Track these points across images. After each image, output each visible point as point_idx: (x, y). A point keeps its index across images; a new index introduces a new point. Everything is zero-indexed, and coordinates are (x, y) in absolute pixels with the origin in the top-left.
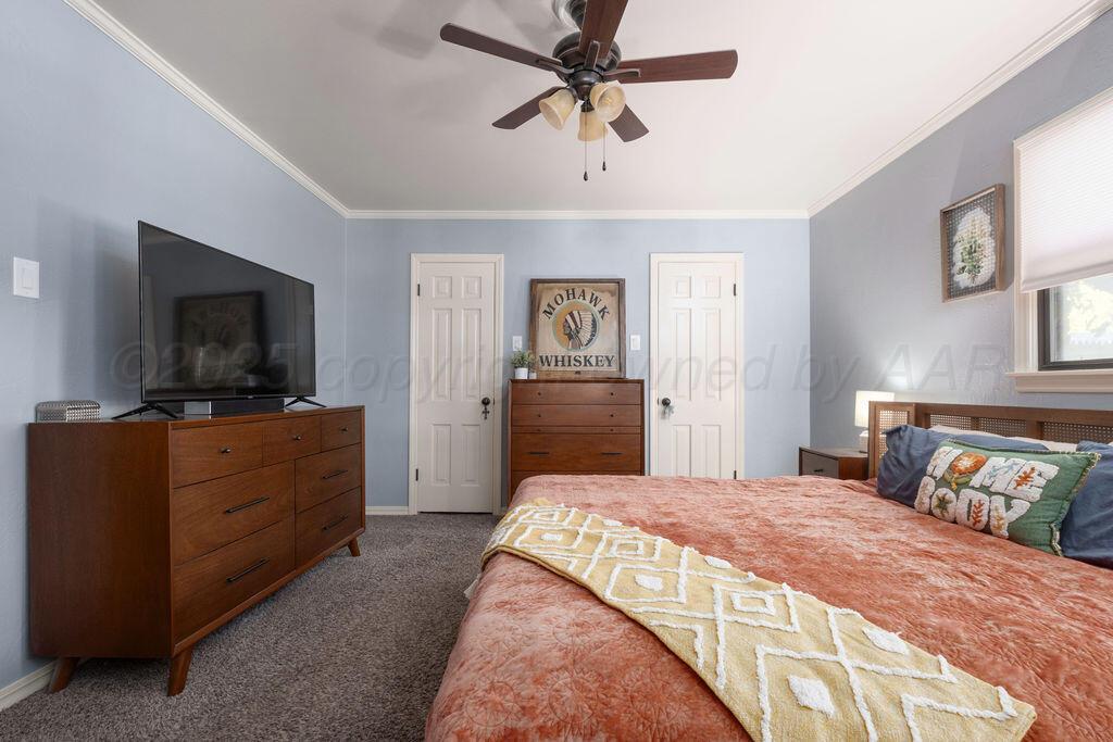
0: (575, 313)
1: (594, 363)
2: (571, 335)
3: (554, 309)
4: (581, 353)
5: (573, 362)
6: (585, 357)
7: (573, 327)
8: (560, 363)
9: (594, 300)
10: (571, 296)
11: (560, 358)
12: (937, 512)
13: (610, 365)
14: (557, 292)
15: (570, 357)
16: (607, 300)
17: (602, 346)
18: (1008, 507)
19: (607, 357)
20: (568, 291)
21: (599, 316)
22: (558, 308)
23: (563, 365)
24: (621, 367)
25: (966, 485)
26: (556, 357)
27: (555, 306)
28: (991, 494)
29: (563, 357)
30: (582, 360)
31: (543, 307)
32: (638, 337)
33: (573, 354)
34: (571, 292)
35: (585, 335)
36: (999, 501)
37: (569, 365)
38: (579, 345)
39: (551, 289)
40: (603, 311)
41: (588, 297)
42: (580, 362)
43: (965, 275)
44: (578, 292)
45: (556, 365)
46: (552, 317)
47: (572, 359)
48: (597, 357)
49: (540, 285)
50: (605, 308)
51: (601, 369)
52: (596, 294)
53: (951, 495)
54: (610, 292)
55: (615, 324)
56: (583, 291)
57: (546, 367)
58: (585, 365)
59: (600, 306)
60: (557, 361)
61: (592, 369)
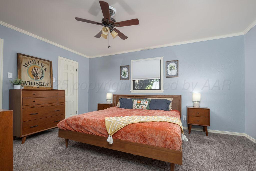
0: (36, 68)
1: (43, 85)
2: (35, 75)
3: (28, 66)
4: (38, 81)
5: (35, 84)
6: (40, 83)
7: (35, 72)
8: (31, 84)
9: (43, 66)
10: (34, 63)
11: (31, 82)
12: (137, 108)
13: (48, 86)
14: (28, 60)
15: (34, 82)
16: (46, 66)
17: (45, 80)
18: (146, 106)
19: (47, 83)
20: (33, 60)
21: (44, 71)
22: (29, 65)
23: (32, 85)
24: (52, 86)
25: (140, 104)
26: (29, 82)
27: (28, 64)
28: (144, 105)
29: (32, 82)
30: (39, 83)
31: (23, 64)
32: (55, 78)
33: (36, 81)
34: (34, 61)
35: (40, 76)
36: (145, 105)
37: (34, 85)
38: (37, 79)
39: (27, 58)
40: (45, 69)
41: (40, 64)
42: (38, 84)
43: (124, 76)
44: (37, 62)
45: (29, 85)
46: (27, 68)
47: (35, 83)
48: (44, 83)
49: (21, 56)
50: (46, 68)
51: (45, 87)
52: (43, 64)
53: (139, 106)
54: (47, 64)
55: (49, 74)
56: (39, 62)
57: (25, 85)
58: (40, 85)
59: (44, 68)
60: (29, 83)
61: (42, 86)
